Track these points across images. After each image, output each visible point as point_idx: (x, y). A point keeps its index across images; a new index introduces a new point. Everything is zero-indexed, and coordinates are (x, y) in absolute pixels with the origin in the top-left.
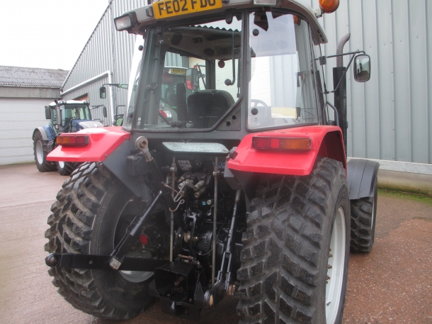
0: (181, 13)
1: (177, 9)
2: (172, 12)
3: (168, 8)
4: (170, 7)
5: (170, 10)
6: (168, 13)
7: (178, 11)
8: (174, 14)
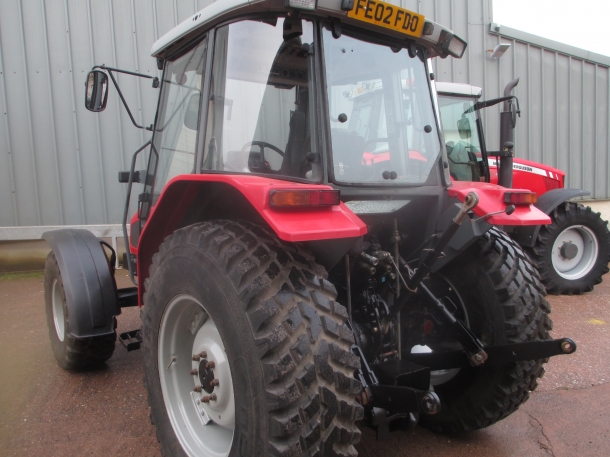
0: (381, 24)
1: (378, 16)
2: (371, 17)
3: (369, 9)
4: (371, 10)
5: (369, 13)
6: (366, 16)
7: (379, 20)
8: (372, 21)
